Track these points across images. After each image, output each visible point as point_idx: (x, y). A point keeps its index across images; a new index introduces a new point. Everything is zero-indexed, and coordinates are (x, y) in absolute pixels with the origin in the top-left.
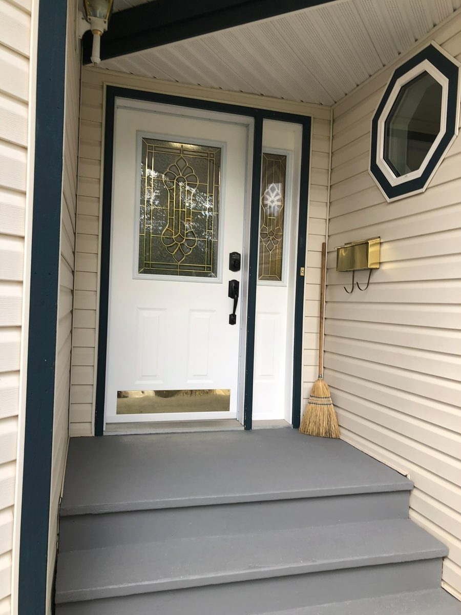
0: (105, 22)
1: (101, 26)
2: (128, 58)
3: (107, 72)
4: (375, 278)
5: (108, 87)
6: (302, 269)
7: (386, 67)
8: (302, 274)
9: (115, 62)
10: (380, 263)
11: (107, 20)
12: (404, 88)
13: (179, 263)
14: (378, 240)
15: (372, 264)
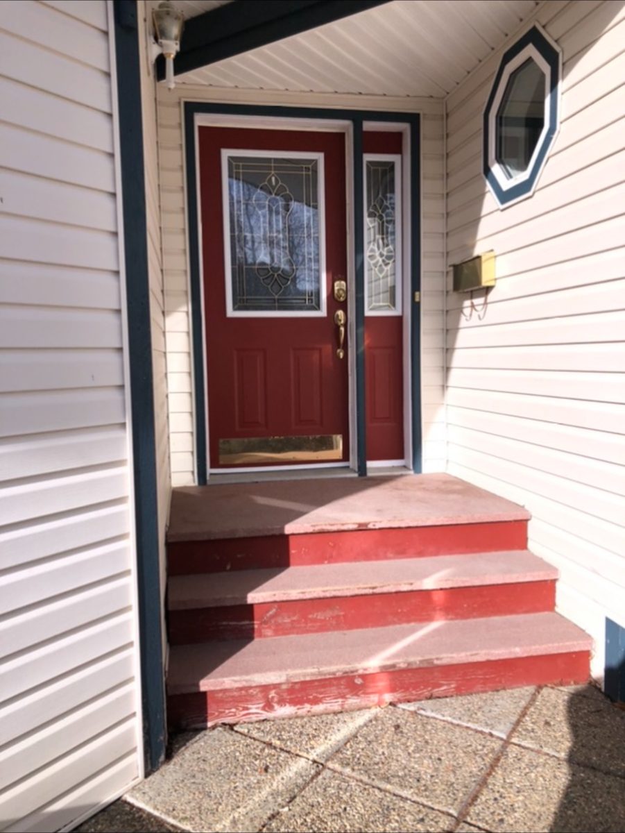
0: (176, 44)
1: (172, 48)
2: (206, 70)
3: (184, 86)
4: (492, 296)
5: (187, 104)
6: (417, 293)
7: (482, 63)
8: (417, 300)
9: (192, 76)
10: (496, 279)
11: (178, 42)
12: (513, 75)
13: (276, 297)
14: (492, 254)
15: (487, 281)
